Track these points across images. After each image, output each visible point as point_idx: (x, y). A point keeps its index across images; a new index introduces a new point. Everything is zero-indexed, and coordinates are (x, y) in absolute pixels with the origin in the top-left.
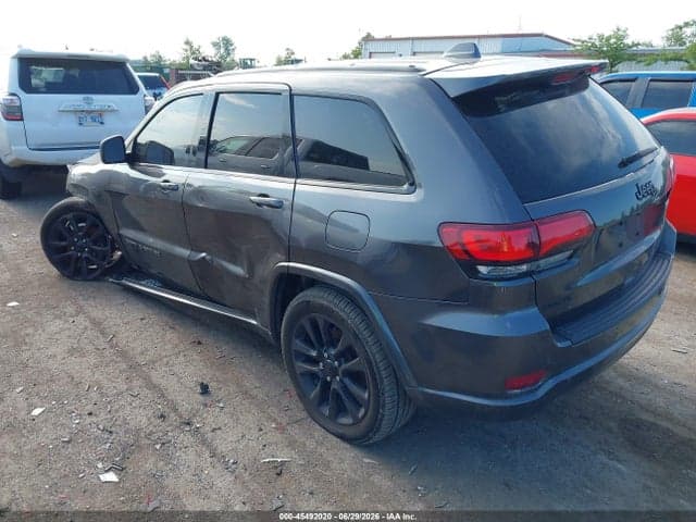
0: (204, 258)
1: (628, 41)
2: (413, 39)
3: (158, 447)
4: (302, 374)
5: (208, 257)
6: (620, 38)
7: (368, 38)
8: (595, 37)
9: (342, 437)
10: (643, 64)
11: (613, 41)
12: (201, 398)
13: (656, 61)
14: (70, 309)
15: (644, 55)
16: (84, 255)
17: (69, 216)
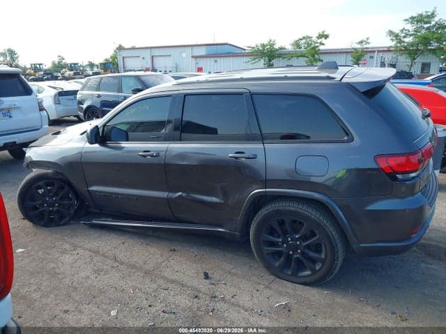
0: (180, 196)
1: (276, 47)
2: (151, 48)
3: (211, 314)
4: (268, 254)
5: (184, 195)
6: (272, 45)
7: (120, 48)
8: (259, 45)
9: (305, 284)
10: (286, 59)
11: (268, 47)
12: (208, 281)
13: (292, 57)
14: (67, 246)
15: (286, 54)
16: (55, 209)
17: (41, 183)
